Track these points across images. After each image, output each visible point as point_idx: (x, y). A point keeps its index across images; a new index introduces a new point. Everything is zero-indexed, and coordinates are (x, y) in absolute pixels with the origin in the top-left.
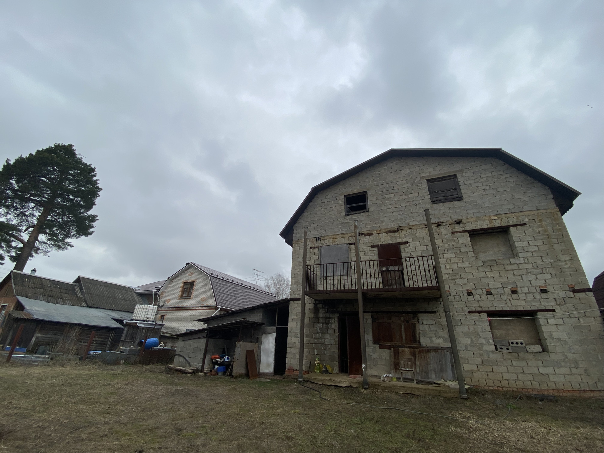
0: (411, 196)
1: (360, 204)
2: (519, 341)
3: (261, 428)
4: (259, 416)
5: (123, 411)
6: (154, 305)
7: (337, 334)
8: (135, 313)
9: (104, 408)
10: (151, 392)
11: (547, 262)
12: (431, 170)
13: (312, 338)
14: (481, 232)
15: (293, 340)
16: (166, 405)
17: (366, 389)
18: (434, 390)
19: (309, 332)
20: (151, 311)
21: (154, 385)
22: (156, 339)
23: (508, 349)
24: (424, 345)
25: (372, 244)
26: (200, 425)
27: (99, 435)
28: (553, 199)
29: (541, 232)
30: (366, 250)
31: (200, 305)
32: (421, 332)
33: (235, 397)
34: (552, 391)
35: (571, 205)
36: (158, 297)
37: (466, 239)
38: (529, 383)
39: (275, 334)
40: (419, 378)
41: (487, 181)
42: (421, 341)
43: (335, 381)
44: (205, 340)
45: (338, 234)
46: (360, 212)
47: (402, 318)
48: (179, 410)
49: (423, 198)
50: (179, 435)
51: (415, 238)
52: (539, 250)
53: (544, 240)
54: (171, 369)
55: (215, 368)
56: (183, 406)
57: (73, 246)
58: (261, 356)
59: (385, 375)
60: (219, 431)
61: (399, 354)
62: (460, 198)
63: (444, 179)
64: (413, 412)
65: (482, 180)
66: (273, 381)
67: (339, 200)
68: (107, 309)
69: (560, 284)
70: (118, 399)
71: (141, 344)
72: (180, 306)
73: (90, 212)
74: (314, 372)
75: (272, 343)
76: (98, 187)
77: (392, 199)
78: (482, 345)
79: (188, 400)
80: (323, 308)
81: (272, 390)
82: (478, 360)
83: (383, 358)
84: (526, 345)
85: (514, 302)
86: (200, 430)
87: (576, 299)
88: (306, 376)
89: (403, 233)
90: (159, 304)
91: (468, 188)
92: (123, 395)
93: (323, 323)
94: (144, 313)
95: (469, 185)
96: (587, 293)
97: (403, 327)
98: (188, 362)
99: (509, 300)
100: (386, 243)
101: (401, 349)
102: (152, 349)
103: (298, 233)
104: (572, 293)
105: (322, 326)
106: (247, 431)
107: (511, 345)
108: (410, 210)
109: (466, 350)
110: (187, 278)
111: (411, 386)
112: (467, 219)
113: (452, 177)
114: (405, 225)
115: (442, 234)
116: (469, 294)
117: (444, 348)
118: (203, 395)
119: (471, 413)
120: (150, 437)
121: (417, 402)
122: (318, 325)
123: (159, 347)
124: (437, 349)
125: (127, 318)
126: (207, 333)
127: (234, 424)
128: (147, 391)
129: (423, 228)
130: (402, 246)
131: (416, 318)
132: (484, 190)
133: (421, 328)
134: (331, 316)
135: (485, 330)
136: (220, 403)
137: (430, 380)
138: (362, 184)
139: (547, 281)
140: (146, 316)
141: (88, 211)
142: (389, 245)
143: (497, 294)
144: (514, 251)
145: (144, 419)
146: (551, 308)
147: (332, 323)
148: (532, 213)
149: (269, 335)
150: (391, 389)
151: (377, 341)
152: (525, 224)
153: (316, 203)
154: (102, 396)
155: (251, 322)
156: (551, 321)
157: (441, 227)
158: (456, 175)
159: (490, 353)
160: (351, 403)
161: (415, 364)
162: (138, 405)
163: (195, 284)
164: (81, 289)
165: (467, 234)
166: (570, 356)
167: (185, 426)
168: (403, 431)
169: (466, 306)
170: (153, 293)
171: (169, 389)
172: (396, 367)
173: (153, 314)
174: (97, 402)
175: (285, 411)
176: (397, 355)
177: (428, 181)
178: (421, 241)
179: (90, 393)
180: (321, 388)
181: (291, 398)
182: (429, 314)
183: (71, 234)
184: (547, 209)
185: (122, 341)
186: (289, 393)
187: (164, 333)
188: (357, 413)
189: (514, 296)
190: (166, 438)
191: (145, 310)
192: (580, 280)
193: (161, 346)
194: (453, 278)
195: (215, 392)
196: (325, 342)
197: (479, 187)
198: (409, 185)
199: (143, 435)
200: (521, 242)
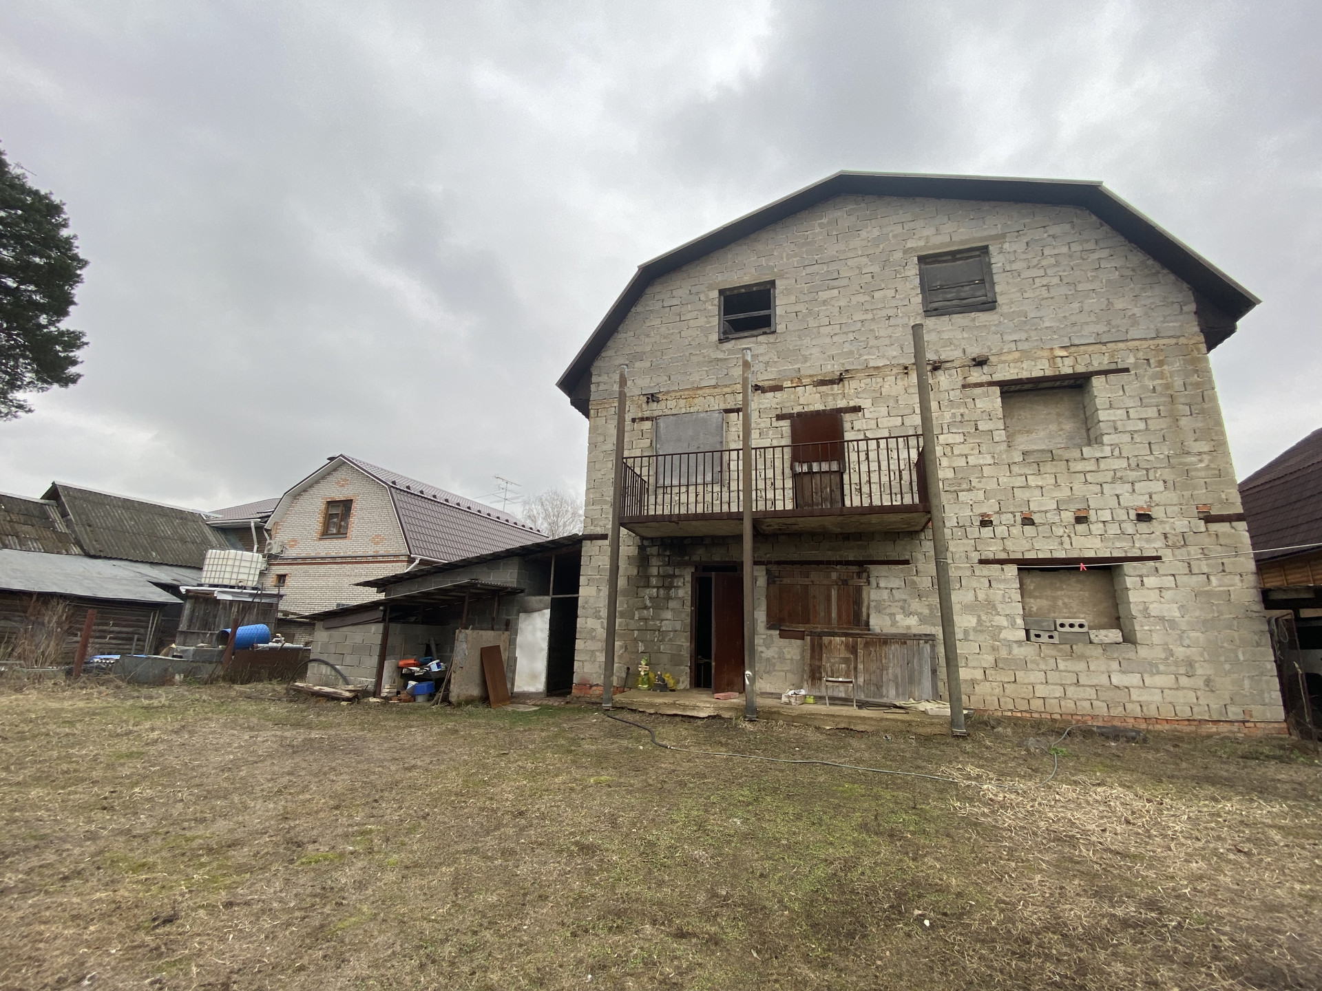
0: (877, 295)
1: (756, 314)
2: (1077, 622)
3: (514, 826)
4: (511, 797)
5: (150, 800)
6: (257, 552)
7: (688, 609)
8: (205, 568)
9: (98, 795)
10: (241, 747)
11: (1162, 456)
12: (929, 232)
13: (632, 618)
14: (1026, 387)
15: (591, 623)
16: (272, 779)
17: (751, 721)
18: (896, 721)
19: (625, 606)
20: (248, 564)
21: (251, 729)
22: (262, 628)
23: (1051, 637)
24: (878, 630)
25: (778, 412)
26: (355, 828)
27: (60, 873)
28: (1195, 313)
29: (1158, 389)
30: (763, 425)
31: (371, 553)
32: (872, 604)
33: (453, 751)
34: (1133, 720)
35: (1231, 330)
36: (266, 535)
37: (992, 401)
38: (1087, 704)
39: (547, 612)
40: (862, 697)
41: (1057, 264)
42: (872, 622)
43: (685, 707)
44: (380, 627)
45: (701, 388)
46: (755, 332)
47: (834, 576)
48: (305, 789)
49: (906, 302)
50: (292, 861)
51: (878, 398)
52: (1147, 429)
53: (1161, 408)
54: (299, 691)
55: (409, 687)
56: (317, 780)
57: (30, 411)
58: (516, 659)
59: (791, 693)
60: (407, 840)
61: (821, 649)
62: (989, 305)
63: (958, 256)
64: (861, 769)
65: (1044, 263)
66: (544, 710)
67: (705, 302)
68: (137, 561)
69: (1181, 504)
70: (144, 768)
71: (224, 637)
72: (323, 555)
73: (65, 325)
74: (636, 687)
75: (542, 630)
76: (75, 258)
77: (833, 302)
78: (1000, 628)
79: (334, 764)
80: (659, 555)
81: (542, 730)
82: (988, 660)
83: (788, 656)
84: (1090, 628)
85: (1079, 542)
86: (353, 844)
87: (1210, 535)
88: (618, 697)
89: (851, 386)
90: (269, 550)
91: (1010, 281)
92: (161, 759)
93: (658, 588)
94: (229, 569)
95: (1015, 274)
96: (1234, 524)
97: (834, 593)
98: (341, 675)
99: (1069, 536)
100: (811, 408)
101: (826, 639)
102: (253, 647)
103: (603, 382)
104: (1203, 522)
105: (655, 594)
106: (481, 837)
107: (1059, 629)
108: (872, 330)
109: (966, 639)
110: (334, 490)
111: (848, 714)
112: (1000, 354)
113: (978, 253)
114: (859, 367)
115: (941, 389)
116: (986, 523)
117: (920, 635)
118: (373, 748)
119: (981, 767)
120: (208, 873)
121: (863, 746)
122: (647, 591)
123: (271, 644)
124: (903, 639)
125: (187, 581)
126: (385, 611)
127: (446, 820)
128: (230, 744)
129: (898, 374)
130: (847, 417)
131: (865, 575)
132: (1047, 286)
133: (874, 595)
134: (677, 572)
135: (1010, 598)
136: (414, 767)
137: (884, 700)
138: (763, 261)
139: (1153, 496)
140: (234, 576)
141: (59, 321)
142: (818, 413)
143: (1044, 524)
144: (1092, 431)
145: (203, 820)
146: (1155, 554)
147: (678, 587)
148: (1145, 344)
149: (536, 614)
150: (805, 720)
151: (775, 622)
152: (1127, 370)
153: (647, 308)
154: (101, 763)
155: (491, 585)
156: (1151, 581)
157: (940, 372)
158: (986, 247)
159: (1015, 646)
160: (723, 753)
161: (856, 668)
162: (197, 781)
163: (354, 505)
164: (64, 515)
165: (997, 390)
166: (1180, 652)
167: (315, 832)
168: (852, 815)
169: (976, 550)
170: (252, 525)
171: (286, 738)
172: (815, 675)
173: (252, 571)
174: (83, 780)
175: (576, 780)
176: (817, 650)
177: (922, 259)
178: (891, 405)
179: (68, 756)
180: (653, 721)
181: (586, 746)
182: (893, 567)
183: (22, 381)
184: (1179, 337)
185: (182, 632)
186: (582, 736)
187: (286, 613)
188: (741, 777)
189: (1081, 528)
190: (252, 872)
191: (230, 562)
192: (1223, 496)
193: (277, 642)
194: (953, 489)
195: (405, 741)
196: (661, 627)
197: (1037, 280)
198: (876, 269)
199: (189, 866)
200: (1112, 411)
